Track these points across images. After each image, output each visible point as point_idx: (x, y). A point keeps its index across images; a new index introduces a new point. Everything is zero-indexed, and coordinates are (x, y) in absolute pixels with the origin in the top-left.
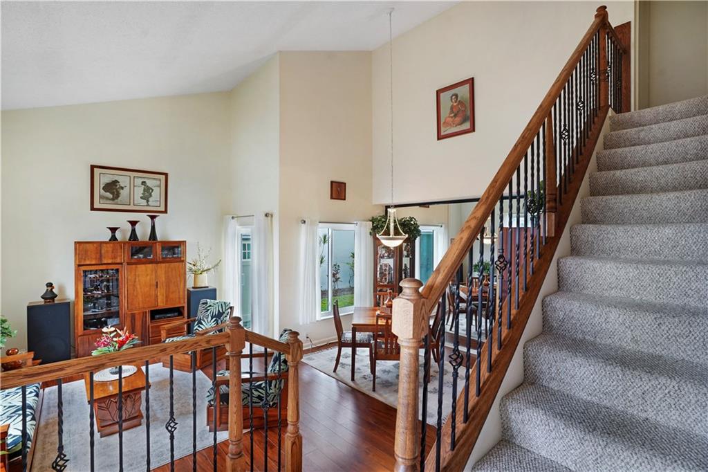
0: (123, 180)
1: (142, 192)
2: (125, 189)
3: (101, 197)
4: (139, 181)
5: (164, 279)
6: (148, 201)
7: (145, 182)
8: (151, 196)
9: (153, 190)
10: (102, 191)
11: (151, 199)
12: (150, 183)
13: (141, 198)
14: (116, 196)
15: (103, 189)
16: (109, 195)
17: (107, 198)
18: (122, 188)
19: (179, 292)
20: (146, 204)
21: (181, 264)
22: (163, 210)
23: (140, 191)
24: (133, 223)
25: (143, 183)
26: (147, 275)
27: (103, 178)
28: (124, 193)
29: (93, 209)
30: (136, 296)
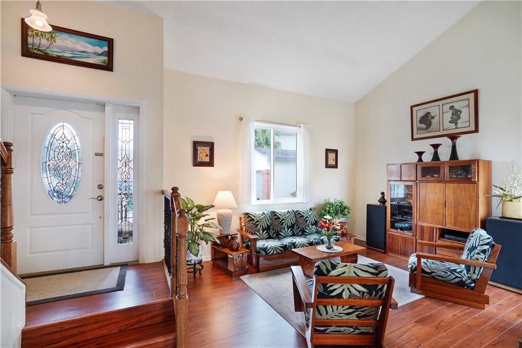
0: (434, 110)
1: (451, 116)
2: (435, 118)
3: (418, 129)
4: (447, 107)
5: (452, 199)
6: (456, 124)
7: (453, 106)
8: (459, 117)
9: (461, 112)
10: (419, 124)
11: (459, 121)
12: (457, 106)
13: (450, 122)
14: (429, 125)
15: (419, 122)
16: (424, 126)
17: (422, 129)
18: (433, 118)
19: (469, 216)
20: (454, 127)
21: (472, 185)
22: (473, 129)
23: (448, 116)
24: (436, 146)
25: (452, 108)
26: (436, 194)
27: (420, 113)
28: (435, 122)
29: (413, 139)
30: (426, 211)
